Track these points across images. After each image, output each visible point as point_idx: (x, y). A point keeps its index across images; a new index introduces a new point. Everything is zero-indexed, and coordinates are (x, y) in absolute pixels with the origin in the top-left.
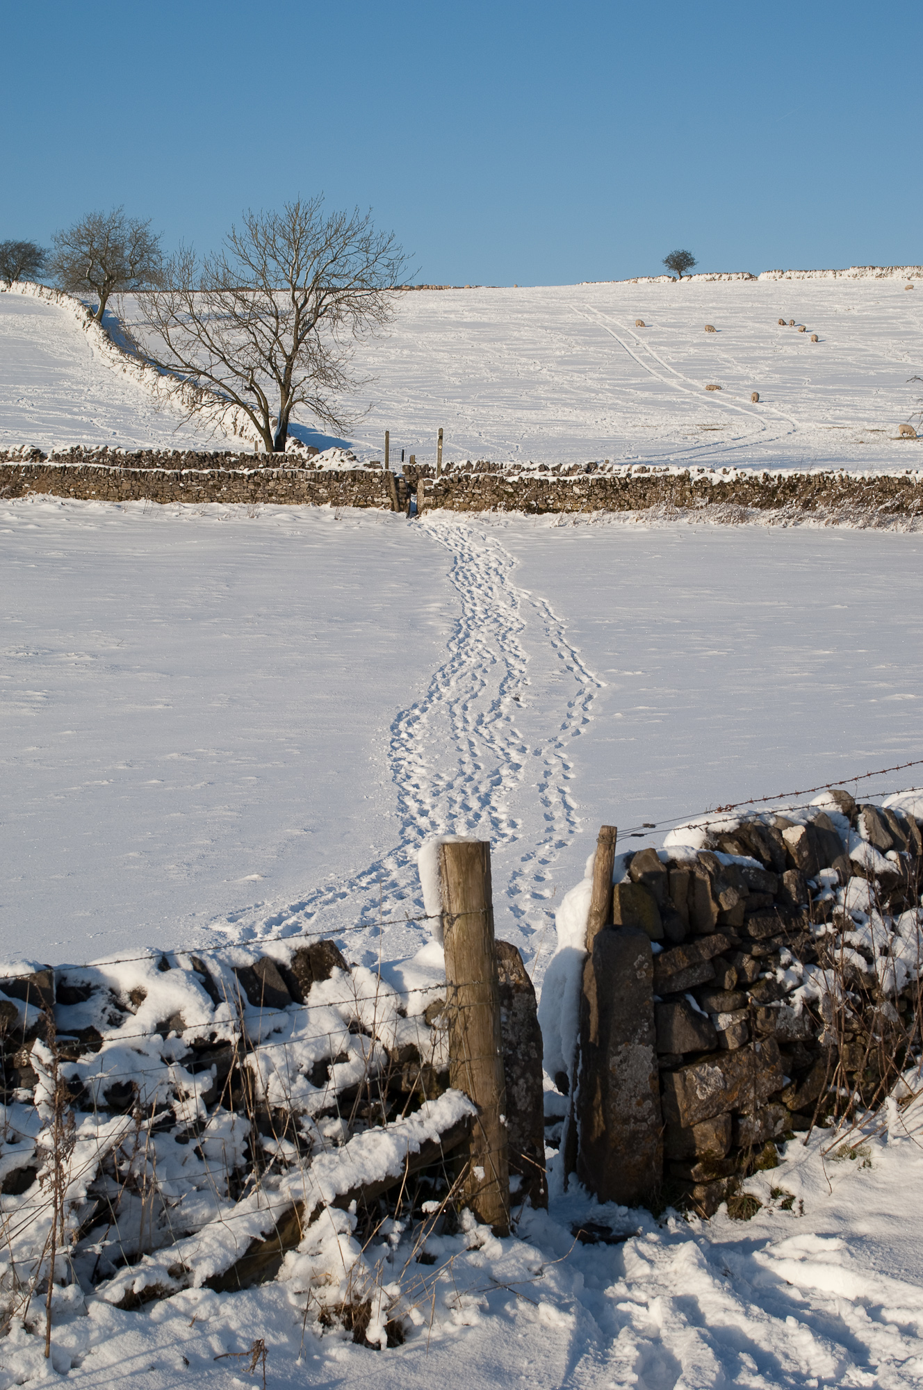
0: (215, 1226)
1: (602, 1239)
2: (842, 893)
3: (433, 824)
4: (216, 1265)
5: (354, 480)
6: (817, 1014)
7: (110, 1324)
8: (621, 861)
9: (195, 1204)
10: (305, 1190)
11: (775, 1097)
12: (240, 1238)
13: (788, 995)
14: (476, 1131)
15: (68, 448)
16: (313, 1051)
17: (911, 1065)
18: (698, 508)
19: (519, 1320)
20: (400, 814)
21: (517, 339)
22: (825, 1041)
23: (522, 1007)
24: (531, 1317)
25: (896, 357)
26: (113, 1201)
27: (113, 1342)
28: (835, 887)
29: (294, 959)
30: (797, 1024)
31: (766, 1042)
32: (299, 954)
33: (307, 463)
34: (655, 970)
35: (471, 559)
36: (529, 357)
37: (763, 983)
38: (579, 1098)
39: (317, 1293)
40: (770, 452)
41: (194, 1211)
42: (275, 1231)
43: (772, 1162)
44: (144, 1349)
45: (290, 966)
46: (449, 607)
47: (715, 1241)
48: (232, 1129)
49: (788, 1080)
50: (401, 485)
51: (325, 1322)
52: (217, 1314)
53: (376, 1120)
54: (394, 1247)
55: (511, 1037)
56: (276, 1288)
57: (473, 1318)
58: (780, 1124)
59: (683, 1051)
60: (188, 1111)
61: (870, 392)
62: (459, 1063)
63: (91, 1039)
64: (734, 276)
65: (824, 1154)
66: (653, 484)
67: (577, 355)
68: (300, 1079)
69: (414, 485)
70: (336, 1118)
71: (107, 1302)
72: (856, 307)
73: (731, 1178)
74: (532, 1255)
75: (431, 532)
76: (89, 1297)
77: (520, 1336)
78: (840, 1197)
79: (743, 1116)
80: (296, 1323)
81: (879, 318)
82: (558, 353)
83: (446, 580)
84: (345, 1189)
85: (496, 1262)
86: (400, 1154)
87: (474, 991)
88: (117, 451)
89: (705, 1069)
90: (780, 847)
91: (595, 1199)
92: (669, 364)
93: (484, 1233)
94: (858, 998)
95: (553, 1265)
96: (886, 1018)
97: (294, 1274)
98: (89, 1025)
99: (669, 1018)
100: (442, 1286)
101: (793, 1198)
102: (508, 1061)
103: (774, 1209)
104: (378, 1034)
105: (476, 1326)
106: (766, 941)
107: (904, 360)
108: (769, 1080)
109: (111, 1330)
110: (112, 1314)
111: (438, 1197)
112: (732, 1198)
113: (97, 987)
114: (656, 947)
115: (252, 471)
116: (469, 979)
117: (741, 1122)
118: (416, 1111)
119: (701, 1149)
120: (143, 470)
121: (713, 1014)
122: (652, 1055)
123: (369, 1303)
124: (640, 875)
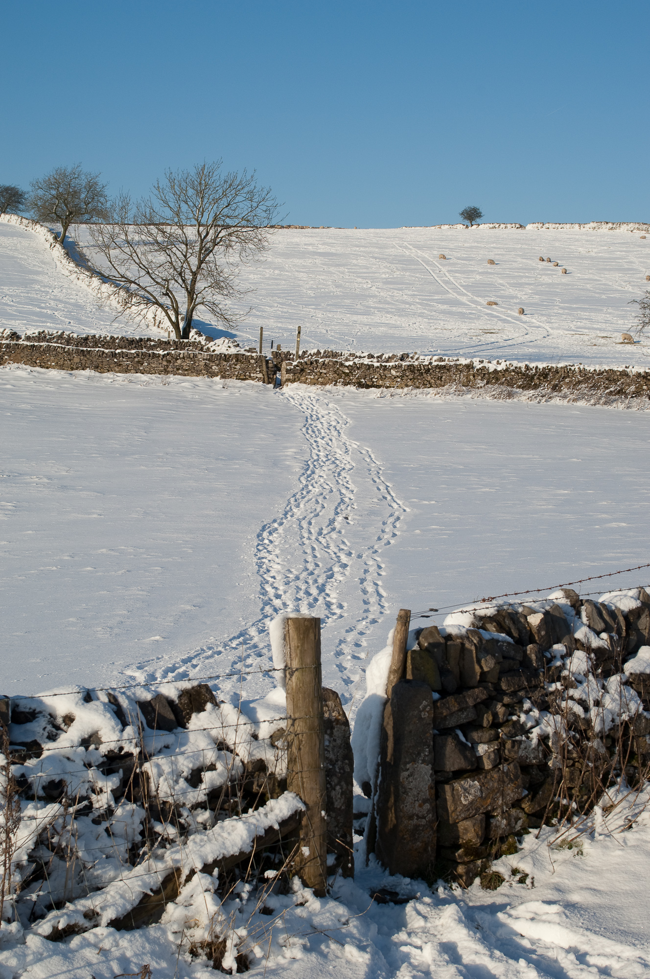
0: (118, 884)
1: (391, 901)
2: (568, 662)
3: (285, 604)
4: (117, 911)
5: (237, 361)
6: (548, 746)
7: (41, 950)
8: (413, 635)
9: (104, 868)
10: (182, 860)
11: (517, 804)
12: (135, 892)
13: (527, 732)
14: (304, 821)
15: (37, 332)
16: (191, 762)
17: (613, 784)
18: (478, 388)
19: (331, 956)
20: (261, 596)
21: (355, 265)
22: (553, 765)
23: (340, 735)
24: (339, 954)
25: (620, 285)
26: (46, 863)
27: (43, 963)
28: (563, 657)
29: (180, 697)
30: (534, 753)
31: (512, 765)
32: (184, 693)
33: (205, 348)
34: (434, 712)
35: (318, 419)
36: (363, 278)
37: (510, 723)
38: (378, 801)
39: (188, 933)
40: (530, 350)
41: (103, 872)
42: (160, 888)
43: (513, 850)
44: (65, 969)
45: (177, 702)
46: (301, 452)
47: (471, 904)
48: (132, 815)
49: (526, 792)
50: (270, 365)
51: (194, 953)
52: (117, 945)
53: (235, 812)
54: (244, 902)
55: (331, 756)
56: (160, 928)
57: (298, 954)
58: (520, 823)
59: (452, 769)
60: (101, 801)
61: (602, 310)
62: (294, 773)
63: (34, 749)
64: (509, 226)
65: (550, 845)
66: (448, 370)
67: (397, 278)
68: (182, 781)
69: (279, 366)
70: (206, 810)
71: (39, 935)
72: (594, 250)
73: (484, 860)
74: (341, 910)
75: (290, 399)
76: (27, 931)
77: (331, 967)
78: (560, 876)
79: (494, 817)
80: (173, 954)
81: (610, 258)
82: (383, 276)
83: (299, 433)
84: (210, 860)
85: (316, 915)
86: (250, 836)
87: (306, 723)
88: (71, 335)
89: (468, 783)
90: (526, 628)
91: (387, 872)
92: (462, 286)
93: (308, 894)
94: (577, 735)
95: (356, 917)
96: (596, 750)
97: (173, 919)
98: (33, 739)
99: (444, 746)
100: (277, 931)
101: (527, 875)
102: (329, 773)
103: (513, 883)
104: (237, 751)
105: (300, 959)
106: (514, 694)
107: (626, 288)
108: (513, 791)
109: (42, 954)
110: (43, 944)
111: (276, 867)
112: (484, 874)
113: (40, 712)
114: (436, 696)
115: (166, 352)
116: (303, 714)
117: (492, 821)
118: (262, 806)
119: (463, 839)
120: (89, 349)
121: (475, 745)
122: (431, 772)
123: (225, 941)
124: (426, 644)
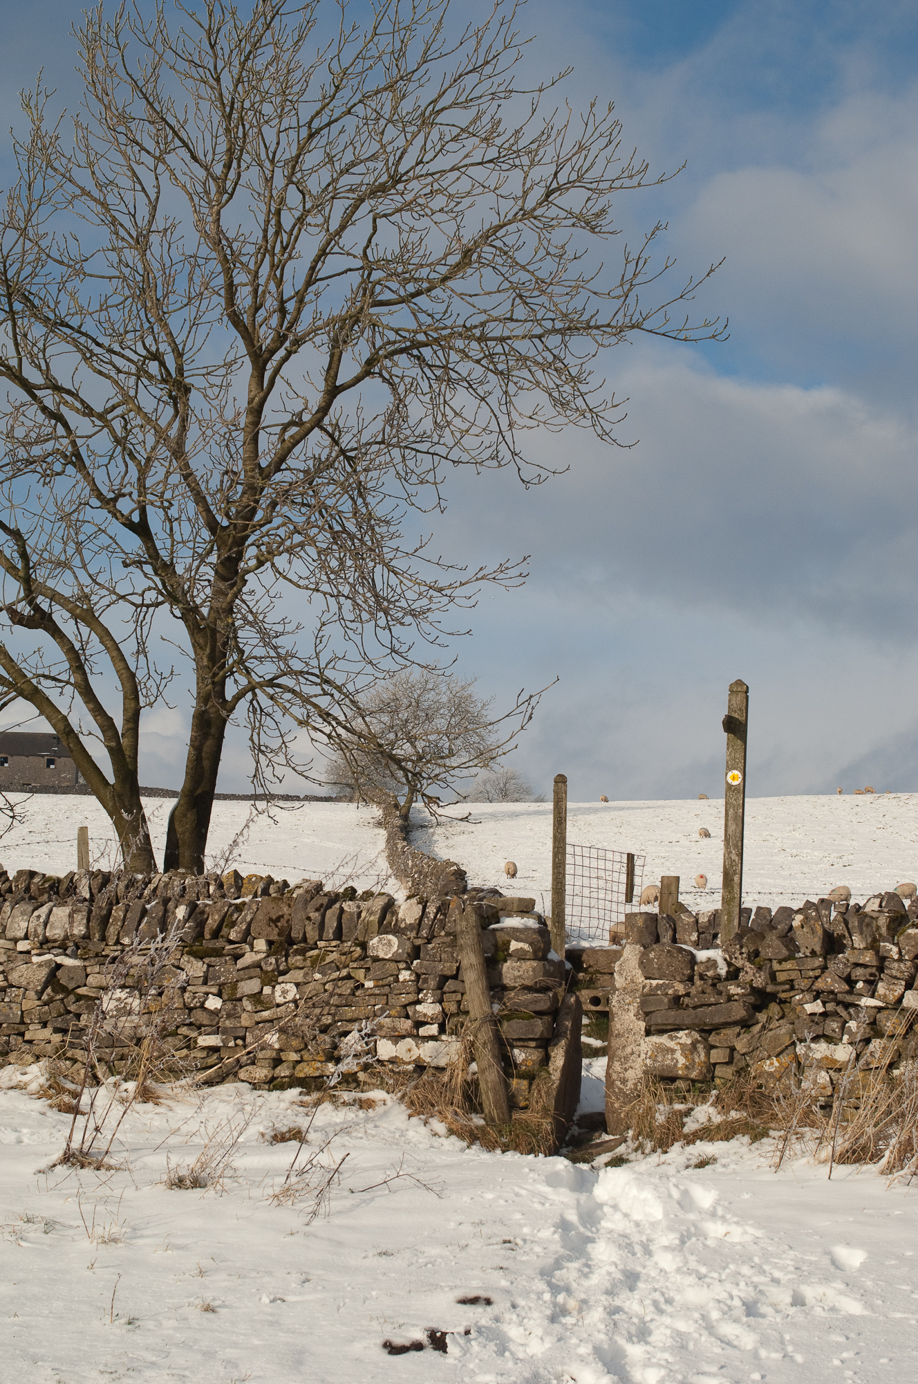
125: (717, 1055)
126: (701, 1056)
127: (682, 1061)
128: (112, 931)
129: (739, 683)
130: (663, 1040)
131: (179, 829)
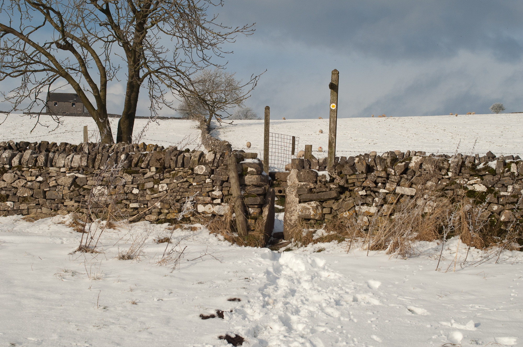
125: (326, 211)
126: (320, 211)
127: (312, 213)
128: (97, 164)
129: (335, 70)
130: (305, 205)
131: (122, 127)
